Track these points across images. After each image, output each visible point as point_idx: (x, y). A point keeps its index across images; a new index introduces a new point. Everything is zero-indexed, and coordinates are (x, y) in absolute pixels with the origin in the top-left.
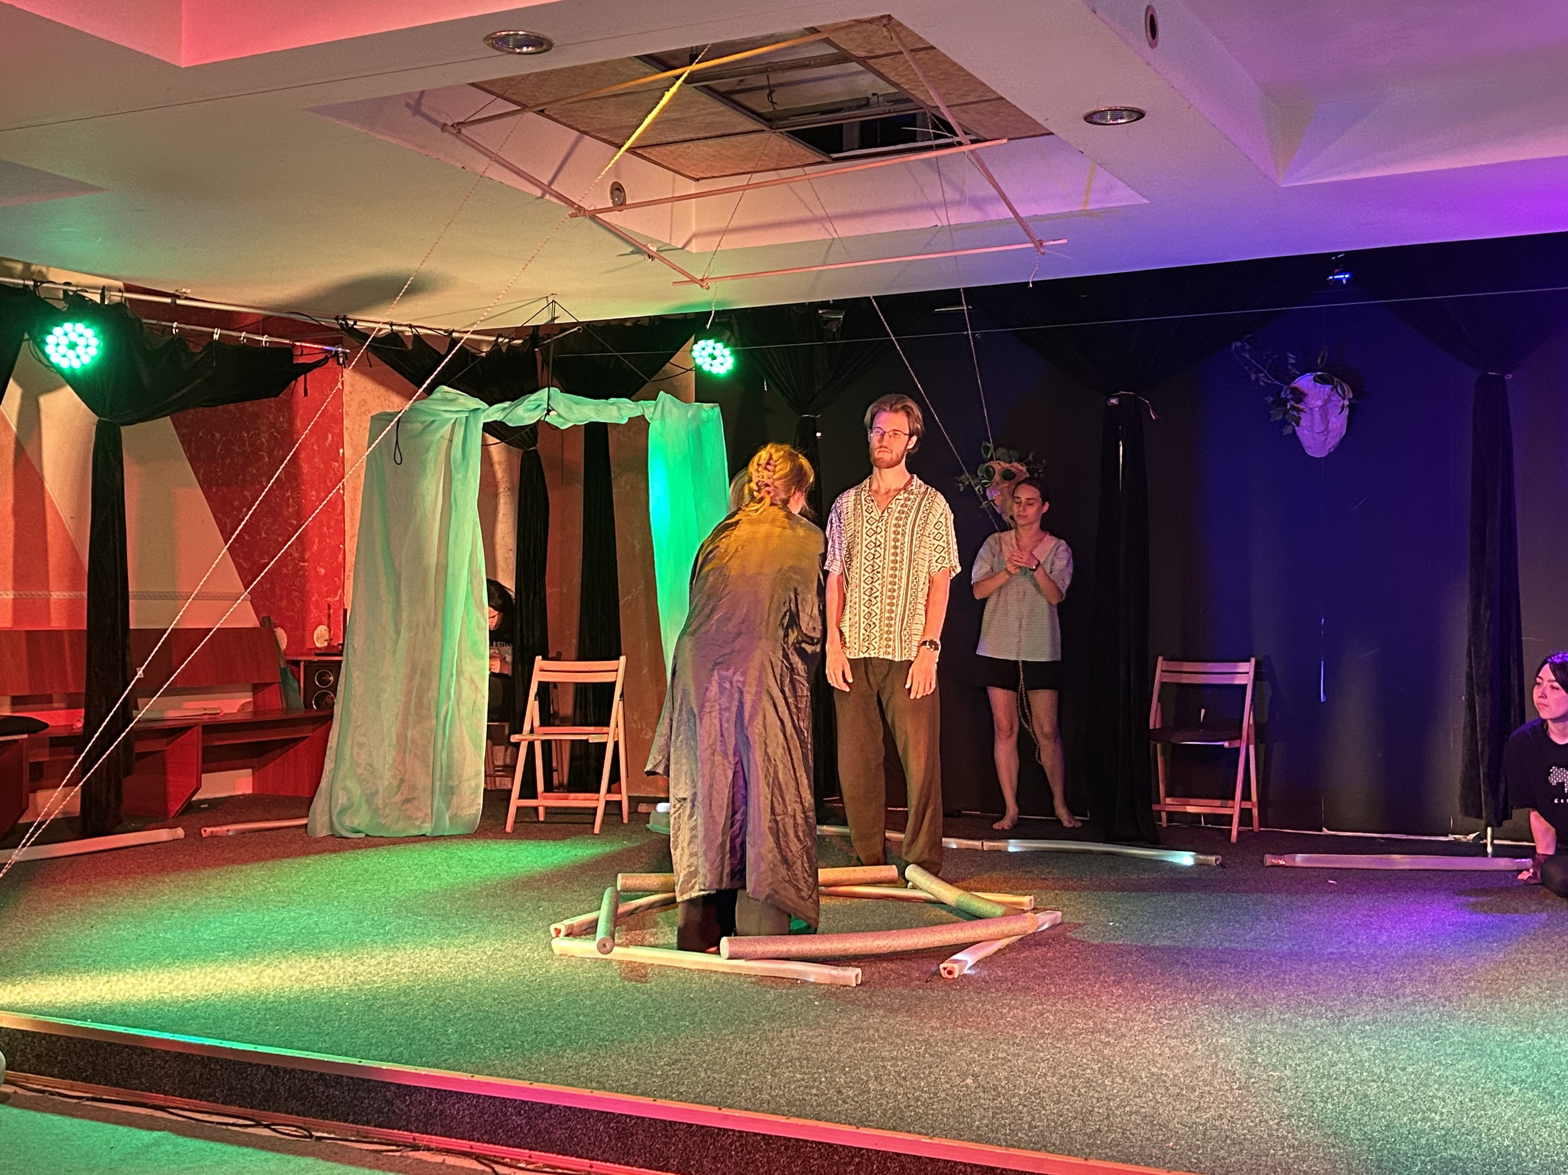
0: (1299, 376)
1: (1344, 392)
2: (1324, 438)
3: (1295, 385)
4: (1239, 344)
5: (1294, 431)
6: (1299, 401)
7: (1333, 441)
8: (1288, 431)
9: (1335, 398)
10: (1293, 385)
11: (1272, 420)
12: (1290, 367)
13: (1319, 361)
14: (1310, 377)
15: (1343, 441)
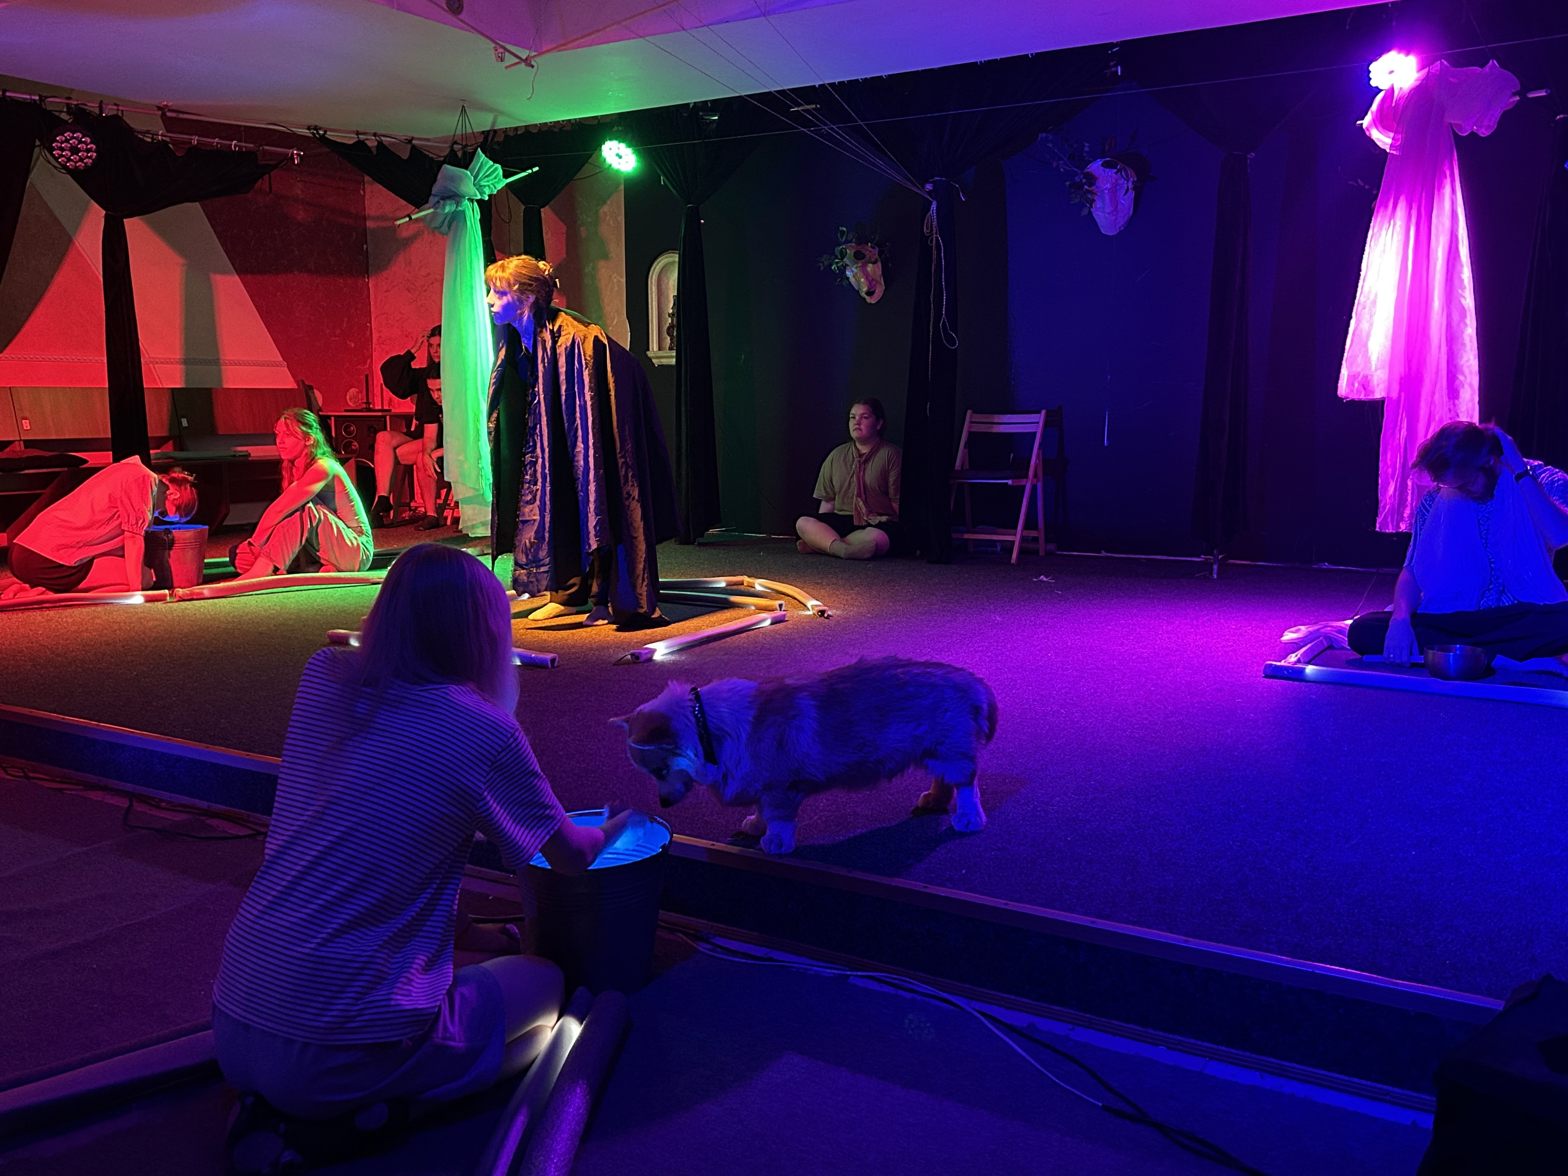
0: (1091, 162)
1: (1127, 175)
2: (1114, 218)
3: (1089, 170)
4: (1044, 135)
5: (1090, 212)
6: (1091, 185)
7: (1122, 221)
8: (1085, 212)
9: (1121, 181)
10: (1086, 170)
11: (1072, 202)
12: (1085, 154)
13: (1107, 148)
14: (1100, 162)
15: (1131, 220)
